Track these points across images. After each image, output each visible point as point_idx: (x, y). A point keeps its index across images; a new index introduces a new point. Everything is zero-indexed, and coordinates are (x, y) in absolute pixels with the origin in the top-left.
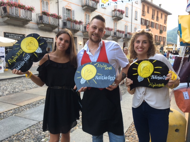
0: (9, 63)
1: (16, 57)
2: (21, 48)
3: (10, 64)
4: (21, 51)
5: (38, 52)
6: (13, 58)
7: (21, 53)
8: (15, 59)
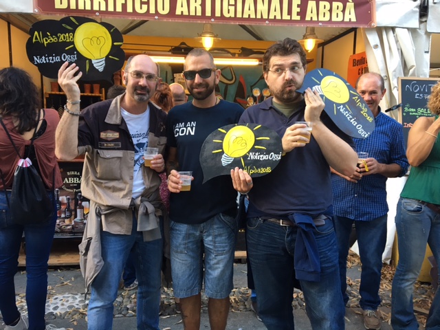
0: (34, 38)
1: (54, 39)
2: (74, 33)
3: (34, 40)
4: (71, 37)
5: (95, 65)
6: (47, 36)
7: (68, 41)
8: (49, 41)
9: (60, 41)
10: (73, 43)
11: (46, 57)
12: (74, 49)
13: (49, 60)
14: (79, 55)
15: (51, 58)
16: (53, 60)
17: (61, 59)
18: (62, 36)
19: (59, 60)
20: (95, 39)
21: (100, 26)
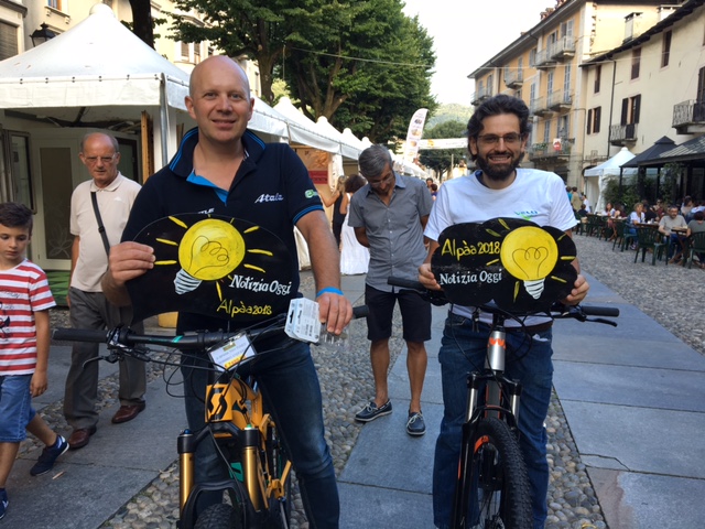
1: (471, 251)
2: (501, 242)
4: (497, 247)
7: (491, 253)
9: (480, 252)
10: (497, 256)
11: (457, 275)
12: (500, 264)
13: (461, 280)
14: (505, 272)
15: (464, 277)
16: (466, 279)
17: (478, 278)
18: (483, 246)
19: (475, 280)
20: (532, 251)
21: (543, 231)
